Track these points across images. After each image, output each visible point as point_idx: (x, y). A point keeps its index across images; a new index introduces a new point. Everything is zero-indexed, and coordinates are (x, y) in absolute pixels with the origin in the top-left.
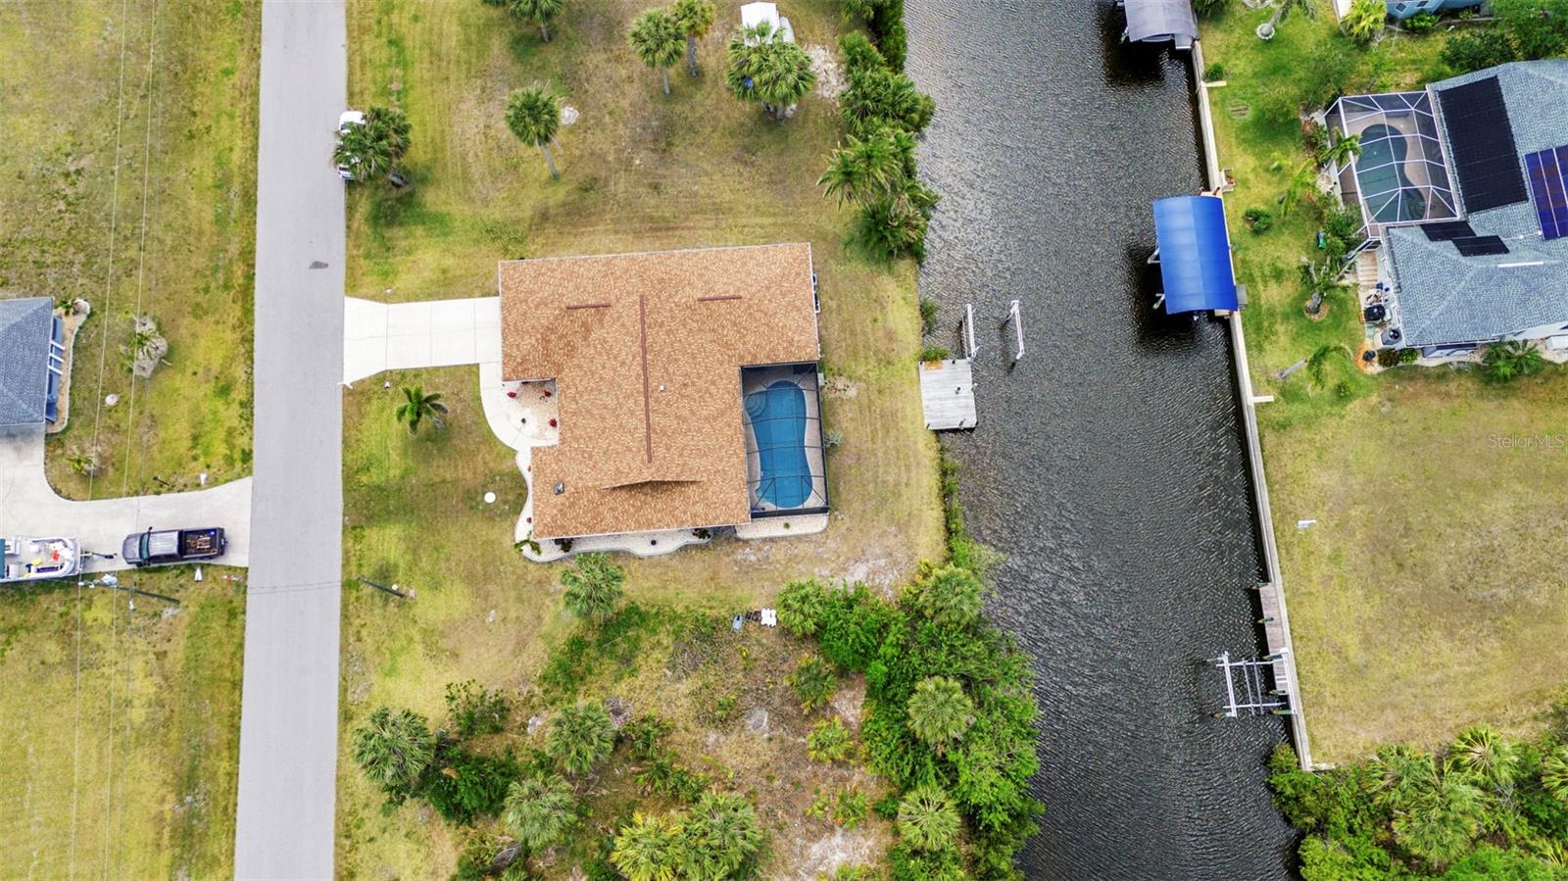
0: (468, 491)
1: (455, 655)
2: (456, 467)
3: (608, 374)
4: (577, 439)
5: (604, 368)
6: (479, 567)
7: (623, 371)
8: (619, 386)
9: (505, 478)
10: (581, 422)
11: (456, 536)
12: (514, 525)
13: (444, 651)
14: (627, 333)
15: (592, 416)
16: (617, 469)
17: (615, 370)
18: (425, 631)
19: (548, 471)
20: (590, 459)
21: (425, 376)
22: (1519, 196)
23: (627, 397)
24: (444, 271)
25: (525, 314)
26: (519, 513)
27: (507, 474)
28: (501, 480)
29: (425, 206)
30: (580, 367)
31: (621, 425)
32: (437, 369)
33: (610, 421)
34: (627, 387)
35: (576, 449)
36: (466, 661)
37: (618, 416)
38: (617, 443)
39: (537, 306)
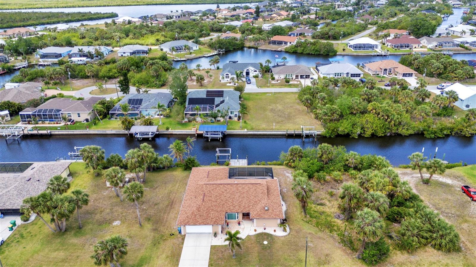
0: (263, 249)
1: (327, 255)
2: (252, 252)
3: (229, 195)
4: (249, 206)
5: (226, 196)
6: (292, 247)
7: (228, 190)
8: (233, 192)
9: (258, 238)
10: (243, 205)
11: (281, 253)
12: (276, 236)
13: (326, 259)
14: (216, 189)
15: (242, 201)
16: (261, 193)
17: (228, 193)
18: (319, 264)
19: (260, 212)
20: (256, 202)
21: (212, 262)
22: (214, 99)
23: (238, 189)
24: (167, 257)
25: (200, 216)
26: (272, 235)
27: (257, 238)
28: (259, 239)
29: (134, 265)
30: (224, 204)
31: (246, 192)
32: (210, 258)
33: (245, 195)
34: (234, 189)
35: (253, 207)
36: (329, 252)
37: (244, 193)
38: (253, 193)
39: (199, 211)
